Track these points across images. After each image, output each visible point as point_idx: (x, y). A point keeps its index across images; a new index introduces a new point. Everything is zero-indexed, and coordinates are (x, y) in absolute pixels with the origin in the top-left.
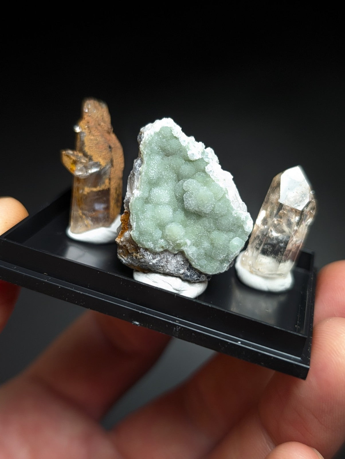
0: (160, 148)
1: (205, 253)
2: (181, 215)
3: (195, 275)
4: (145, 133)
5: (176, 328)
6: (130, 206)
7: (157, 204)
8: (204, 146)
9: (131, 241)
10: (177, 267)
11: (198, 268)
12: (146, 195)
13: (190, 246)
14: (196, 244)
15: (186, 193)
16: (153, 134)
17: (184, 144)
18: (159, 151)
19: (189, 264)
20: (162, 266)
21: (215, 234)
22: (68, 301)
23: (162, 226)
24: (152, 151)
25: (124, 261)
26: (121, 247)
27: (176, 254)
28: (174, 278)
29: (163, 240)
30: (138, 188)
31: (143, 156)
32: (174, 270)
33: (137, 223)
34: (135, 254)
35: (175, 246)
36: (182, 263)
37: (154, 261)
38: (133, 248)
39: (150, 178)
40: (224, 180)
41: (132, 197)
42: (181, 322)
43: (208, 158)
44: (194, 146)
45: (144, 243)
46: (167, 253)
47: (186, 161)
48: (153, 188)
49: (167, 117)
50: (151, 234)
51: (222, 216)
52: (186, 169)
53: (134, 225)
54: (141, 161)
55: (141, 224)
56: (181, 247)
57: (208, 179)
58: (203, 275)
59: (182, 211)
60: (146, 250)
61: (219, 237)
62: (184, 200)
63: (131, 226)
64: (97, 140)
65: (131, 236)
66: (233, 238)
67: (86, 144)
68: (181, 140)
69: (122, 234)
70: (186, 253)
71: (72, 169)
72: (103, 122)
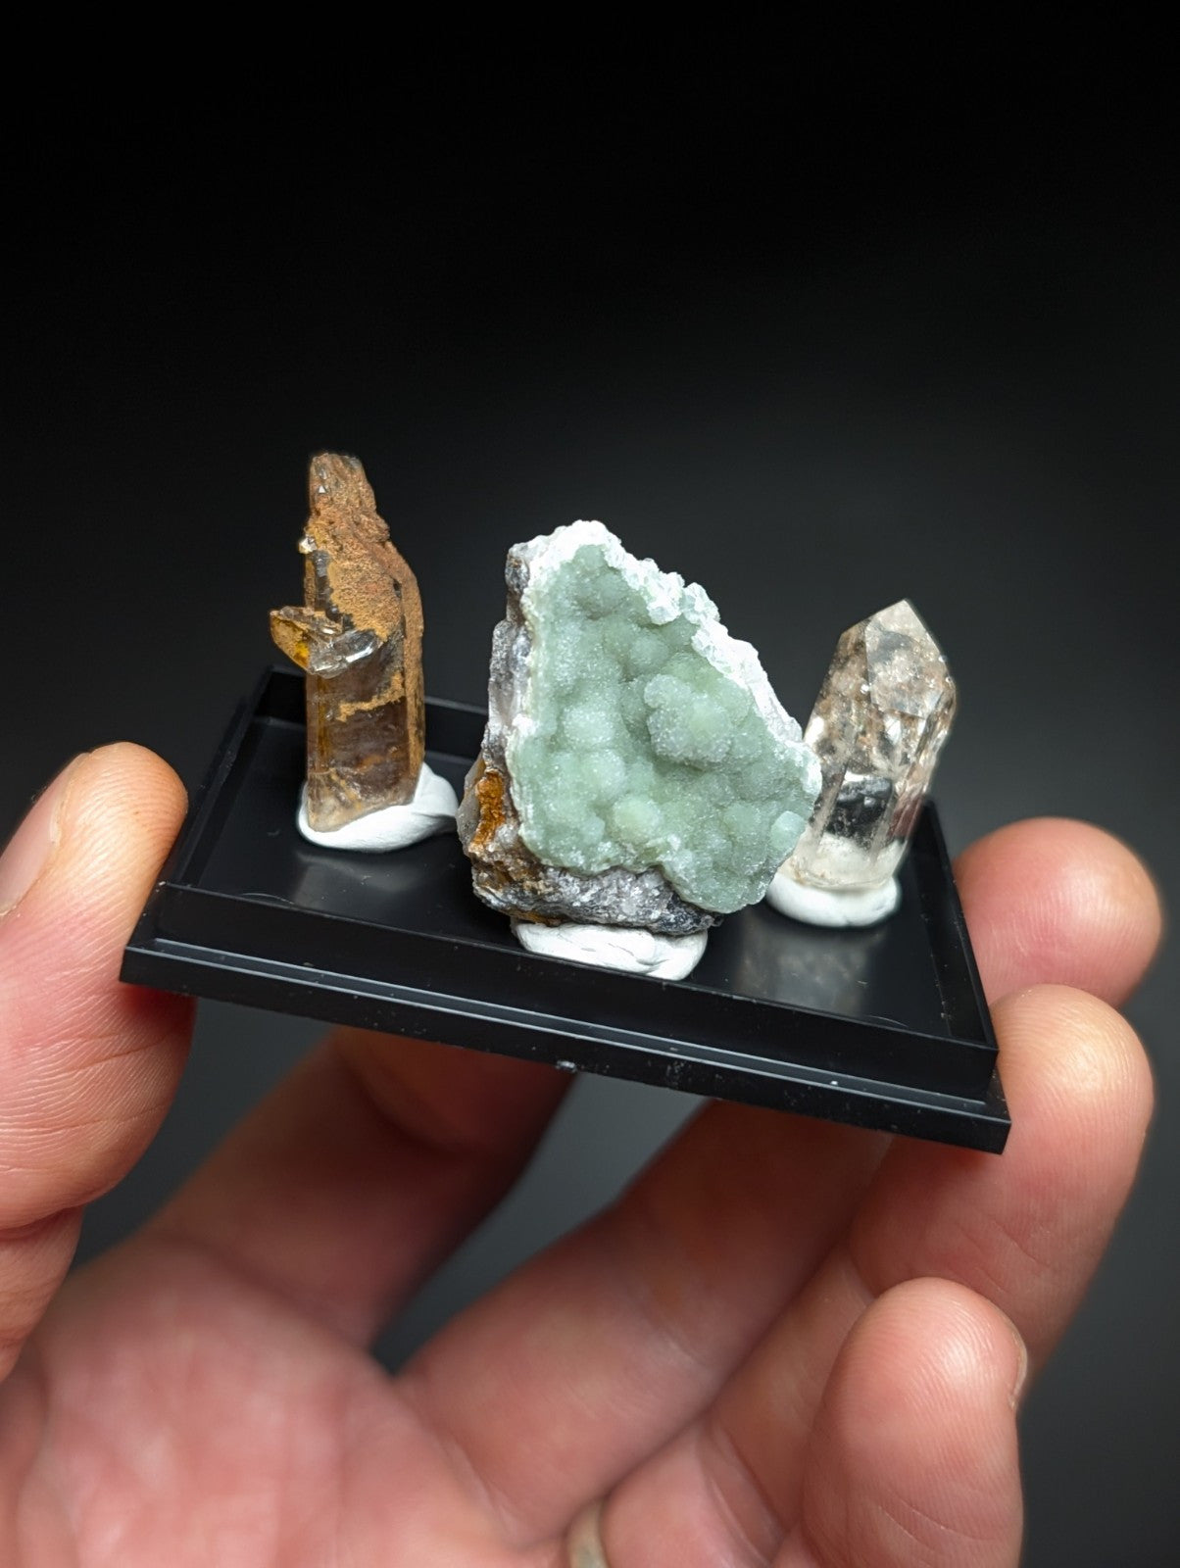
0: (575, 602)
1: (715, 863)
2: (646, 773)
3: (687, 919)
4: (532, 565)
5: (672, 1066)
6: (508, 762)
7: (584, 752)
8: (682, 581)
9: (520, 849)
10: (644, 906)
11: (699, 901)
12: (552, 729)
13: (680, 850)
14: (693, 844)
15: (656, 713)
16: (557, 568)
17: (635, 584)
18: (575, 611)
19: (672, 894)
20: (604, 908)
21: (736, 812)
22: (379, 1029)
23: (602, 808)
24: (557, 611)
25: (494, 902)
26: (488, 867)
27: (641, 874)
28: (634, 935)
29: (609, 844)
30: (525, 713)
31: (533, 626)
32: (638, 914)
33: (537, 804)
34: (528, 883)
35: (641, 856)
36: (657, 893)
37: (586, 898)
38: (523, 867)
39: (559, 683)
40: (742, 666)
41: (513, 736)
42: (682, 1050)
43: (694, 612)
44: (660, 586)
45: (561, 855)
46: (619, 873)
47: (642, 627)
48: (567, 706)
49: (588, 518)
50: (577, 832)
51: (750, 764)
52: (645, 648)
53: (527, 809)
54: (528, 639)
55: (549, 809)
56: (657, 856)
57: (703, 670)
58: (708, 917)
59: (648, 760)
60: (564, 870)
61: (747, 818)
62: (652, 732)
63: (515, 814)
64: (360, 571)
65: (519, 839)
66: (778, 814)
67: (333, 584)
68: (627, 576)
69: (484, 830)
70: (667, 868)
71: (298, 656)
72: (364, 513)
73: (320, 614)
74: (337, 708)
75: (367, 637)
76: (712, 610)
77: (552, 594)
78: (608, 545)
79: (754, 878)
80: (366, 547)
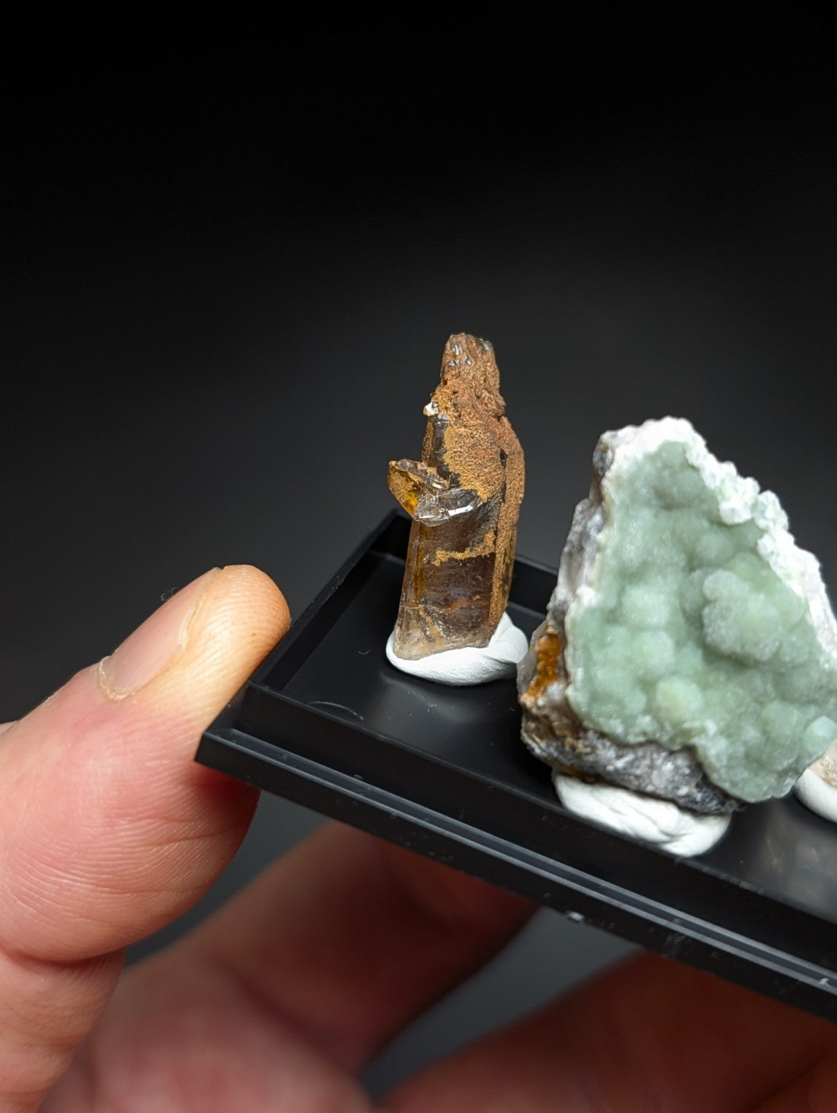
0: (652, 491)
1: (747, 753)
2: (694, 658)
3: (712, 800)
4: (618, 451)
5: (673, 939)
6: (567, 625)
7: (638, 629)
8: (757, 488)
9: (565, 708)
10: (673, 781)
11: (726, 786)
12: (612, 603)
13: (715, 735)
14: (729, 732)
15: (712, 605)
16: (640, 457)
17: (711, 484)
18: (651, 499)
19: (701, 775)
20: (636, 776)
21: (774, 710)
23: (647, 684)
24: (634, 498)
25: (537, 751)
26: (535, 719)
27: (675, 752)
28: (661, 805)
29: (647, 719)
30: (590, 584)
31: (610, 507)
32: (667, 788)
33: (587, 670)
34: (569, 740)
35: (676, 735)
36: (687, 771)
37: (620, 764)
38: (566, 725)
39: (625, 562)
40: (802, 575)
41: (575, 604)
43: (764, 518)
44: (736, 488)
45: (602, 721)
46: (653, 748)
47: (712, 523)
48: (630, 584)
49: (677, 415)
50: (620, 704)
51: (795, 668)
52: (712, 543)
53: (578, 673)
54: (603, 517)
55: (597, 675)
56: (692, 737)
57: (764, 573)
58: (733, 802)
59: (698, 647)
60: (602, 735)
61: (784, 718)
62: (706, 621)
63: (567, 675)
64: (473, 438)
65: (566, 699)
66: (815, 718)
67: (447, 445)
68: (706, 475)
69: (538, 684)
70: (700, 752)
71: (407, 504)
72: (486, 389)
73: (432, 471)
74: (433, 553)
75: (470, 496)
76: (783, 519)
77: (632, 480)
78: (691, 442)
79: (783, 774)
80: (481, 418)
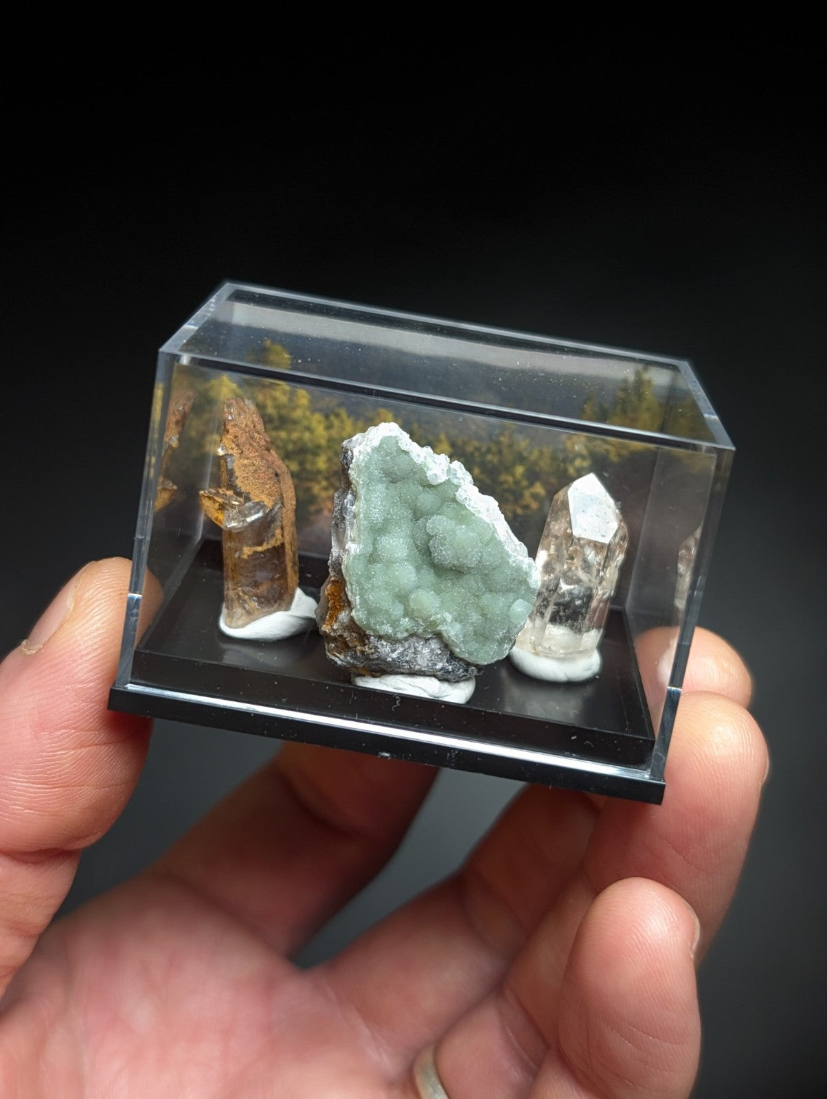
0: (382, 472)
1: (475, 631)
2: (429, 576)
3: (459, 669)
4: (354, 450)
5: (451, 753)
6: (344, 571)
7: (390, 563)
8: (448, 459)
9: (353, 626)
10: (432, 660)
11: (465, 656)
12: (370, 549)
13: (451, 622)
14: (459, 619)
15: (434, 538)
16: (369, 450)
17: (418, 461)
18: (382, 477)
19: (449, 652)
20: (407, 662)
21: (486, 599)
24: (371, 477)
25: (339, 662)
26: (334, 640)
27: (429, 639)
28: (427, 679)
29: (407, 619)
30: (353, 541)
31: (356, 488)
32: (428, 665)
33: (362, 596)
34: (359, 648)
35: (427, 626)
36: (439, 652)
37: (395, 655)
38: (355, 637)
39: (373, 521)
40: (488, 510)
41: (346, 556)
43: (457, 478)
44: (434, 462)
45: (377, 627)
46: (414, 639)
47: (424, 486)
48: (379, 536)
49: (387, 420)
50: (387, 612)
51: (494, 569)
52: (426, 500)
53: (356, 600)
54: (353, 495)
55: (369, 598)
56: (438, 626)
57: (464, 512)
58: (473, 668)
59: (430, 568)
60: (380, 637)
61: (496, 604)
62: (432, 550)
63: (349, 603)
64: (254, 465)
65: (352, 619)
66: (514, 601)
67: (237, 473)
68: (413, 455)
69: (331, 617)
70: (445, 634)
71: (217, 519)
72: (257, 432)
73: (230, 493)
74: (241, 550)
75: (260, 506)
76: (469, 477)
77: (367, 467)
78: (401, 437)
79: (501, 642)
80: (257, 451)
